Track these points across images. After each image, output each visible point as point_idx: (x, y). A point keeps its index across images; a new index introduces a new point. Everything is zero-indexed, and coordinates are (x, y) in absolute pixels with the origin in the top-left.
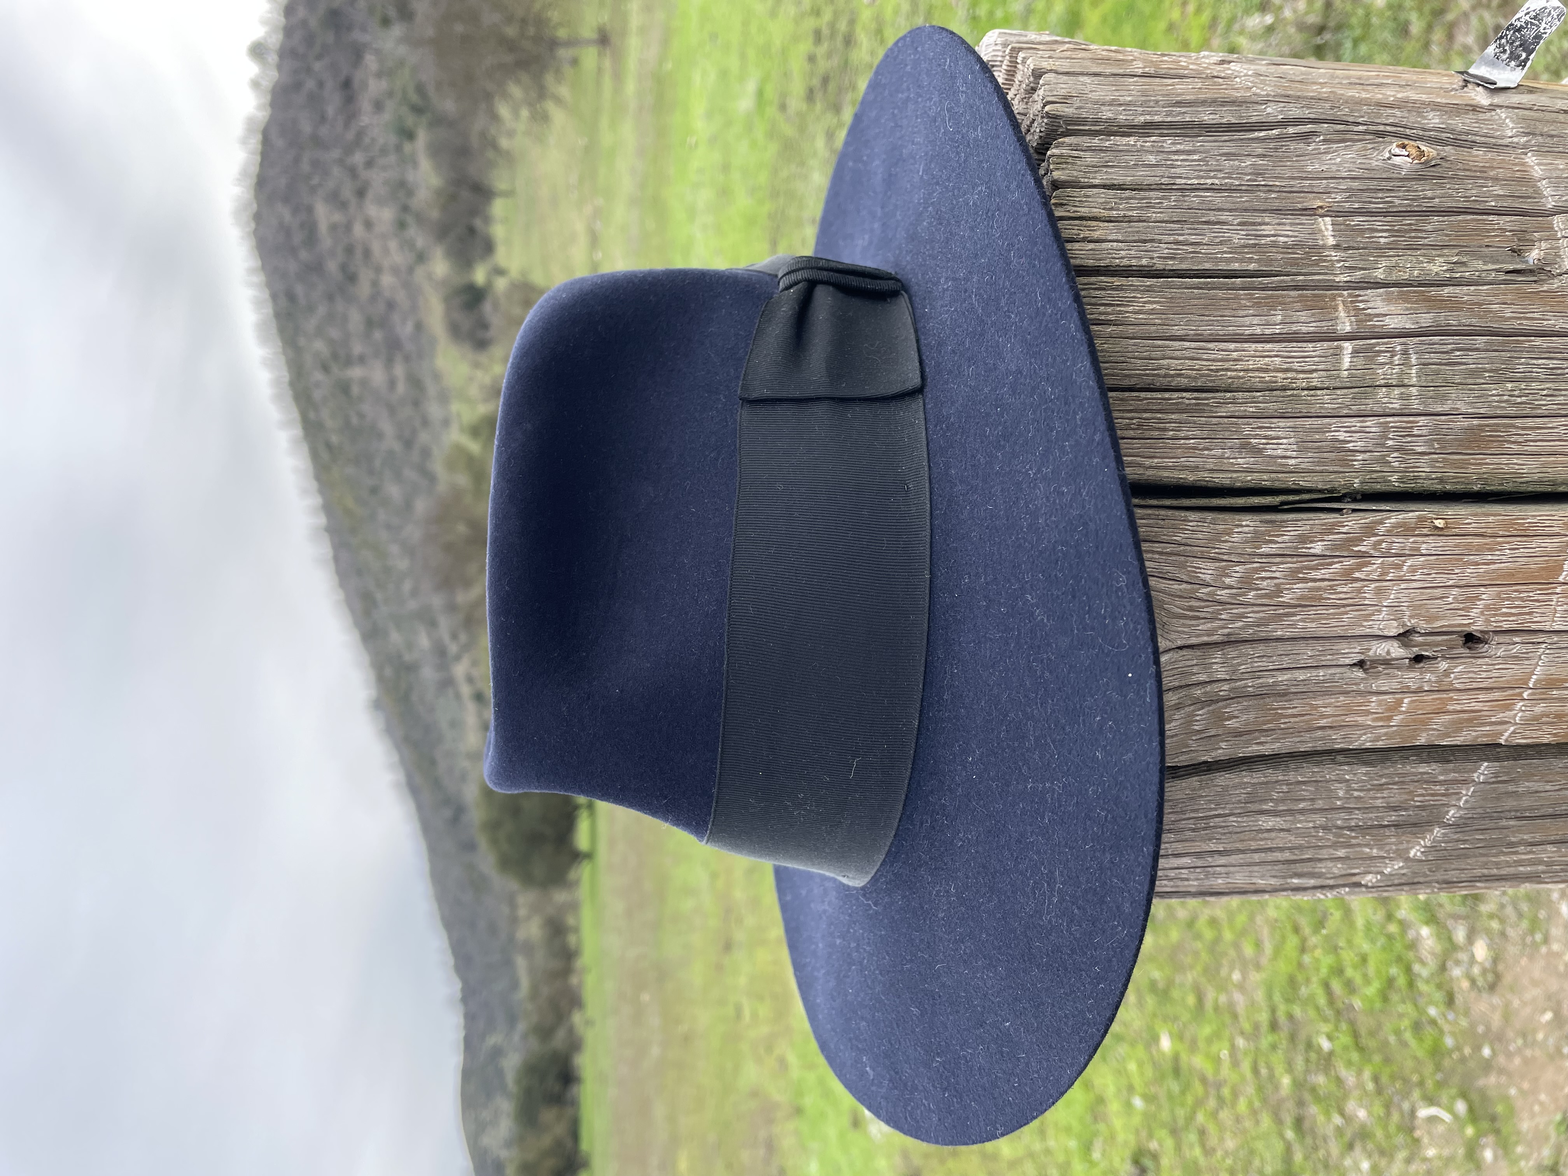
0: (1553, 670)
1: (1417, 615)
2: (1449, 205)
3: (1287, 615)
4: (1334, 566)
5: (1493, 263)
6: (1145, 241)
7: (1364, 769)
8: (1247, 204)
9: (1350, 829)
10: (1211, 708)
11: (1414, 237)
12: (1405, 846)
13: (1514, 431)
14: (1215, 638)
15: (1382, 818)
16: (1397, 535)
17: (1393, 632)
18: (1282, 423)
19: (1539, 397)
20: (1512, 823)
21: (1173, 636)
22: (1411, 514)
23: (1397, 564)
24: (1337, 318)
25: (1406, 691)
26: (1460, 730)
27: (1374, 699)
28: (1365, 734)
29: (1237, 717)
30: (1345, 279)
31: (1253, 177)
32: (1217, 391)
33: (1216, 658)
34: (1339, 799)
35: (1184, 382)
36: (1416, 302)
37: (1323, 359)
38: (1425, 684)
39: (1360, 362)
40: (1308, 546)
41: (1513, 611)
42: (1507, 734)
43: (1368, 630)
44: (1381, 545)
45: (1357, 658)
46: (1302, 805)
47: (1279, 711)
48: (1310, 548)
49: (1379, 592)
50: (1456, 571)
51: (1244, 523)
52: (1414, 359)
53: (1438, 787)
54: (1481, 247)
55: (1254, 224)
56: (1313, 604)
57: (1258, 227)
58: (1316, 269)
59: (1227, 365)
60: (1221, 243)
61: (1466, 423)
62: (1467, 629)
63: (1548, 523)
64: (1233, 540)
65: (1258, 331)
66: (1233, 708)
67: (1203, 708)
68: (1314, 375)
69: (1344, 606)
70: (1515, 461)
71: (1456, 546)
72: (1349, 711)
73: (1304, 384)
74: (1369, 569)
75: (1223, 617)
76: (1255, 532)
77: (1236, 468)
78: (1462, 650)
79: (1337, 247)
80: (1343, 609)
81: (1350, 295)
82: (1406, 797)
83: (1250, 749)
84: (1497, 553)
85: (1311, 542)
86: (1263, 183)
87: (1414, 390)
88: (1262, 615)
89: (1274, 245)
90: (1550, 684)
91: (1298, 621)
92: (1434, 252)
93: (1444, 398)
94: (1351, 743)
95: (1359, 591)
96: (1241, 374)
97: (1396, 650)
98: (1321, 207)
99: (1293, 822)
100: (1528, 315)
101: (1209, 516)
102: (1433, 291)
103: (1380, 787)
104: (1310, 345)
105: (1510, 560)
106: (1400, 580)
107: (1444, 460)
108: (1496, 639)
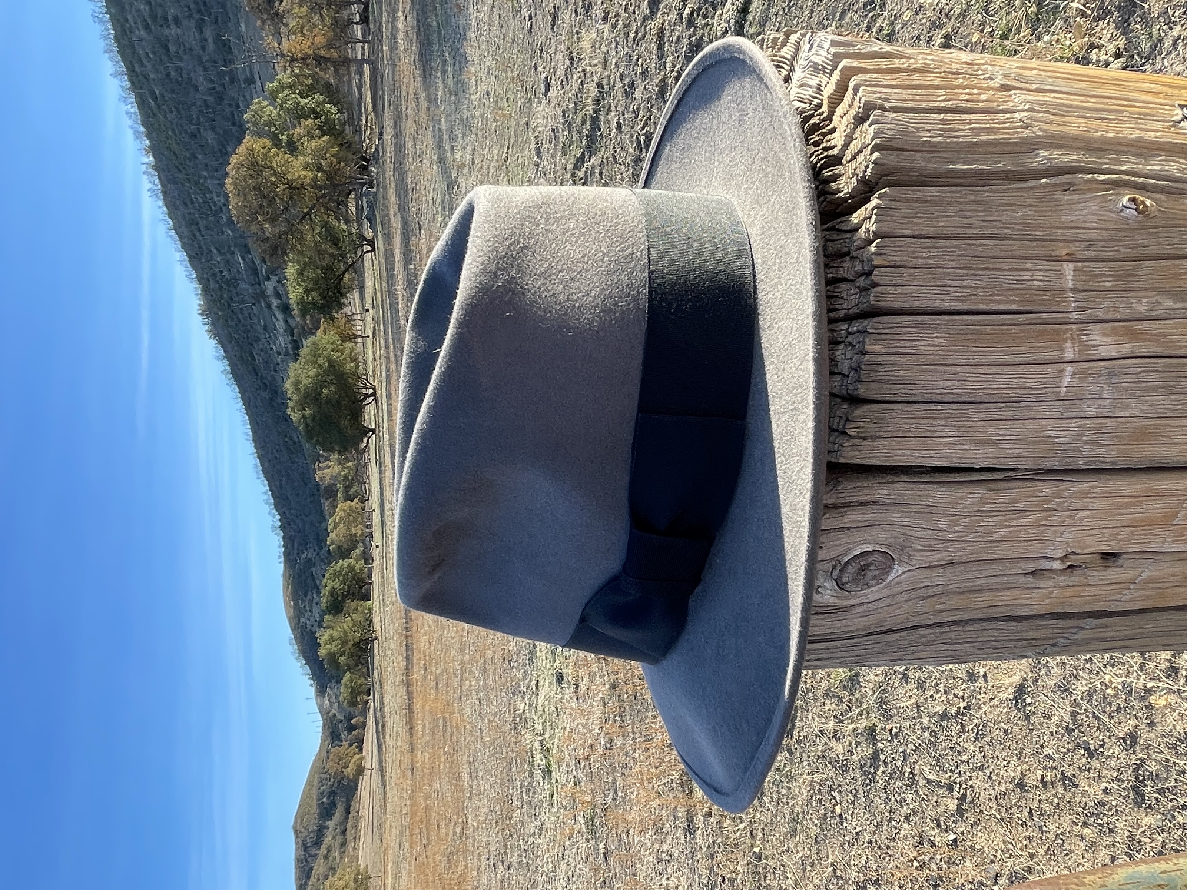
0: (1154, 573)
2: (1159, 251)
3: (992, 547)
4: (1029, 517)
5: (1180, 301)
6: (939, 286)
8: (1015, 253)
11: (1129, 281)
13: (1169, 429)
17: (1059, 555)
22: (1087, 485)
23: (1072, 516)
24: (1065, 348)
25: (1059, 587)
27: (1036, 591)
30: (1076, 317)
32: (975, 403)
33: (938, 573)
35: (953, 398)
36: (1121, 335)
37: (1051, 380)
38: (1070, 582)
39: (1076, 381)
40: (1016, 505)
41: (1138, 541)
43: (1042, 554)
44: (1063, 504)
45: (1030, 570)
50: (1109, 519)
51: (974, 491)
54: (1174, 288)
55: (1019, 270)
57: (1021, 273)
58: (1057, 309)
61: (1138, 423)
62: (1107, 551)
68: (1043, 391)
69: (1031, 541)
70: (1164, 449)
73: (1034, 399)
75: (950, 549)
78: (1100, 564)
79: (1074, 290)
81: (1077, 330)
87: (1108, 401)
88: (976, 548)
91: (998, 550)
94: (1014, 613)
96: (993, 391)
97: (1057, 565)
98: (1068, 254)
101: (954, 487)
102: (1137, 325)
103: (1022, 631)
106: (1072, 525)
107: (1118, 449)
108: (1125, 556)
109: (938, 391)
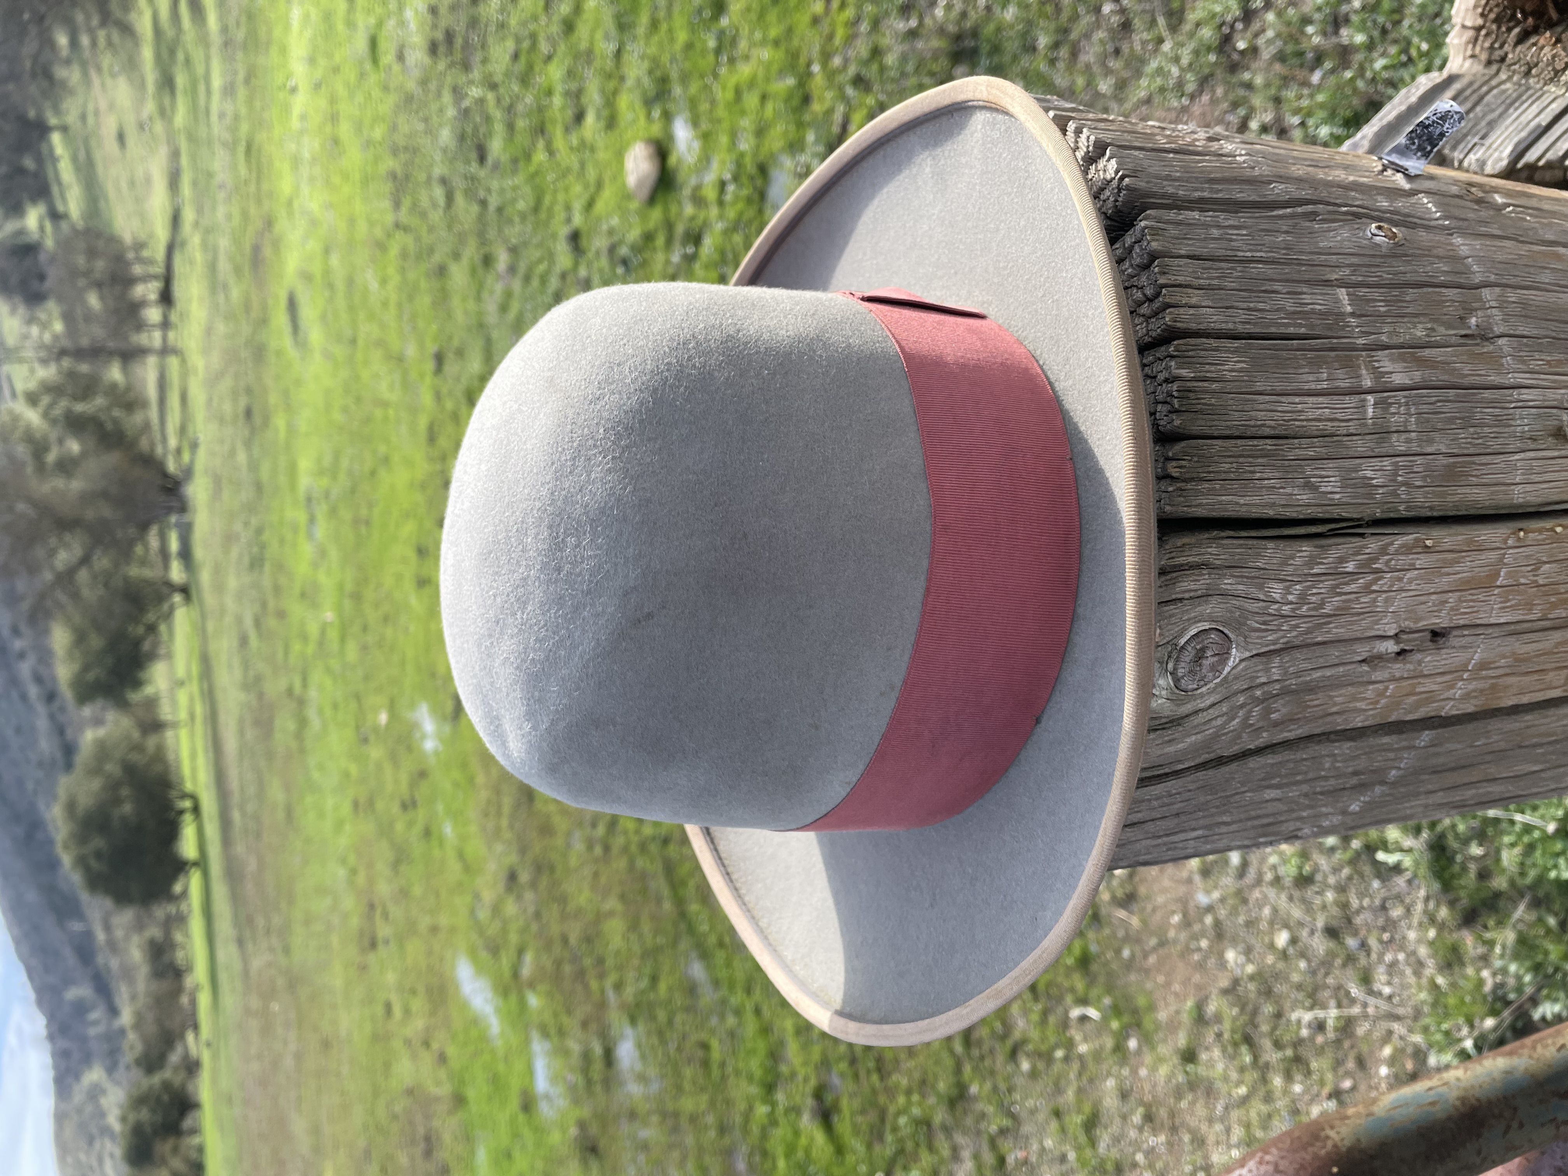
0: (1485, 655)
1: (1408, 618)
2: (1417, 279)
3: (1325, 623)
4: (1359, 581)
5: (1451, 329)
6: (1227, 308)
8: (1289, 277)
10: (1264, 705)
11: (1401, 307)
12: (1350, 803)
13: (1474, 467)
14: (1278, 647)
15: (1347, 782)
16: (1401, 554)
17: (1393, 632)
18: (1331, 464)
19: (1489, 439)
20: (1426, 777)
21: (1251, 647)
22: (1410, 536)
23: (1400, 578)
24: (1361, 375)
25: (1393, 679)
26: (1419, 707)
27: (1371, 687)
28: (1359, 716)
29: (1280, 711)
30: (1363, 342)
31: (1287, 252)
32: (1287, 438)
33: (1275, 663)
34: (1323, 770)
35: (1267, 431)
36: (1409, 362)
37: (1356, 410)
38: (1403, 673)
39: (1379, 411)
40: (1344, 565)
41: (1467, 610)
42: (1447, 708)
43: (1377, 632)
44: (1390, 562)
45: (1365, 655)
46: (1297, 778)
47: (1308, 703)
48: (1345, 567)
49: (1386, 600)
50: (1436, 581)
52: (1413, 410)
53: (1391, 754)
54: (1441, 315)
55: (1296, 293)
56: (1344, 613)
57: (1300, 296)
58: (1343, 334)
59: (1295, 416)
60: (1277, 310)
61: (1445, 461)
62: (1435, 626)
63: (1491, 539)
64: (1296, 563)
65: (1313, 387)
66: (1279, 703)
67: (1258, 705)
68: (1350, 424)
69: (1364, 613)
70: (1475, 491)
71: (1438, 560)
72: (1354, 698)
73: (1345, 432)
74: (1382, 582)
75: (1284, 628)
76: (1310, 557)
77: (1301, 503)
78: (1429, 643)
79: (1353, 314)
80: (1362, 616)
81: (1367, 356)
82: (1368, 764)
83: (1282, 735)
84: (1462, 564)
85: (1346, 562)
86: (1294, 257)
87: (1413, 434)
88: (1310, 625)
89: (1313, 312)
90: (1483, 665)
91: (1333, 628)
92: (1416, 320)
93: (1431, 441)
94: (1347, 724)
96: (1305, 423)
97: (1389, 647)
98: (1338, 279)
99: (1287, 793)
100: (1478, 372)
101: (1282, 544)
102: (1419, 353)
103: (1355, 758)
104: (1346, 398)
105: (1469, 570)
106: (1402, 590)
107: (1434, 492)
108: (1455, 633)
109: (1252, 423)
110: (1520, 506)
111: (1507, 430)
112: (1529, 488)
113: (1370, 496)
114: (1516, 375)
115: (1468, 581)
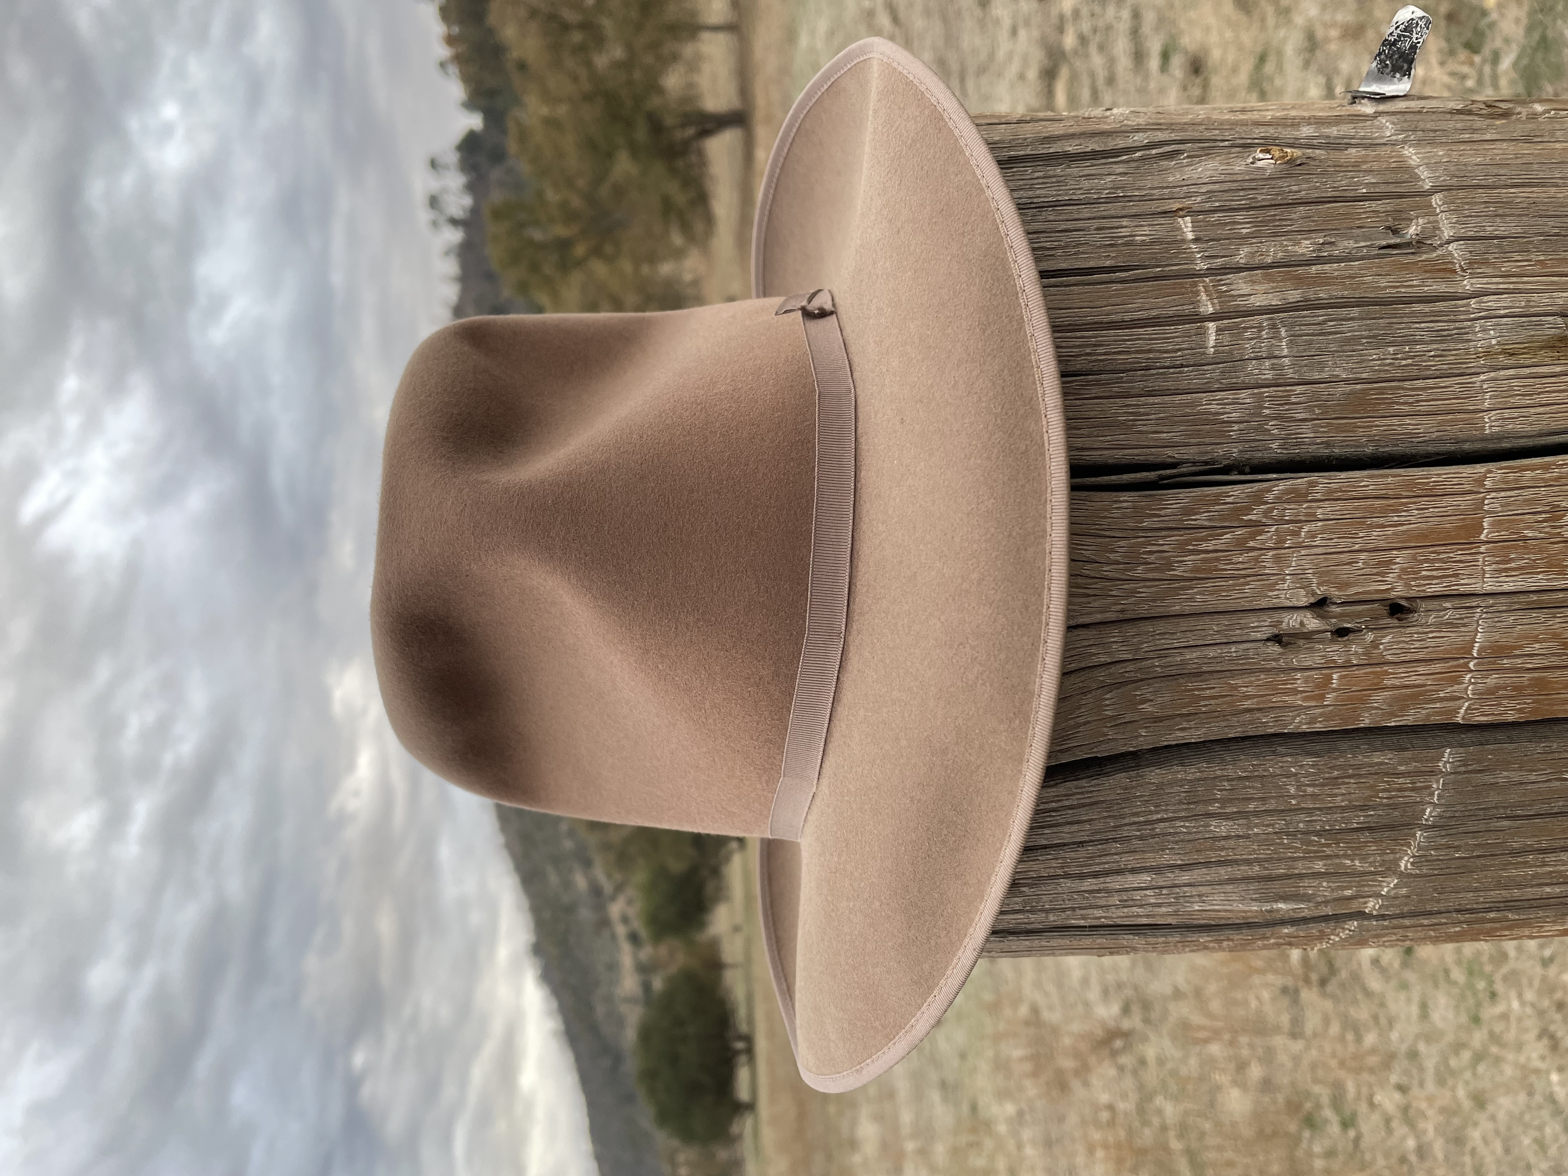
1: (1325, 581)
2: (1316, 195)
3: (1182, 588)
4: (1225, 537)
5: (1365, 241)
7: (1310, 761)
8: (1106, 214)
9: (1318, 834)
10: (1119, 691)
11: (1278, 226)
12: (1392, 856)
13: (1403, 393)
14: (1109, 616)
15: (1348, 821)
16: (1289, 502)
17: (1304, 601)
18: (1151, 400)
19: (1425, 358)
20: (1506, 823)
22: (1299, 480)
23: (1293, 531)
24: (1199, 301)
25: (1332, 666)
26: (1404, 708)
27: (1299, 675)
28: (1299, 716)
29: (1152, 701)
30: (1206, 267)
31: (1113, 191)
32: (1079, 375)
33: (1114, 637)
36: (1281, 281)
37: (1186, 339)
38: (1352, 657)
39: (1226, 338)
40: (1193, 517)
41: (1435, 573)
42: (1462, 711)
43: (1275, 601)
44: (1272, 512)
45: (1269, 632)
46: (1251, 806)
47: (1197, 693)
48: (1195, 520)
49: (1277, 559)
50: (1361, 535)
51: (1121, 499)
52: (1283, 332)
53: (1401, 780)
54: (1352, 228)
55: (1112, 228)
56: (1209, 576)
57: (1116, 231)
58: (1176, 261)
59: (1088, 351)
60: (1078, 246)
61: (1349, 388)
62: (1386, 596)
63: (1455, 481)
64: (1112, 515)
65: (1118, 318)
66: (1145, 691)
67: (1111, 692)
68: (1179, 354)
69: (1245, 576)
70: (1408, 422)
71: (1356, 509)
72: (1274, 689)
74: (1263, 537)
75: (1113, 593)
76: (1135, 508)
77: (1106, 445)
78: (1389, 621)
79: (1196, 240)
80: (1242, 580)
81: (1211, 281)
82: (1368, 793)
83: (1173, 735)
84: (1403, 514)
85: (1196, 514)
86: (1121, 195)
87: (1286, 360)
88: (1156, 590)
89: (1131, 243)
90: (1496, 652)
91: (1196, 593)
92: (1299, 237)
93: (1321, 366)
94: (1285, 726)
95: (1256, 560)
96: (1102, 357)
97: (1312, 623)
98: (1181, 209)
99: (1250, 828)
100: (1405, 284)
102: (1301, 270)
103: (1334, 782)
104: (1173, 327)
105: (1420, 520)
106: (1300, 546)
107: (1329, 425)
108: (1423, 606)
110: (1500, 438)
111: (1460, 346)
112: (1507, 414)
113: (1222, 434)
114: (1474, 281)
115: (1423, 536)
